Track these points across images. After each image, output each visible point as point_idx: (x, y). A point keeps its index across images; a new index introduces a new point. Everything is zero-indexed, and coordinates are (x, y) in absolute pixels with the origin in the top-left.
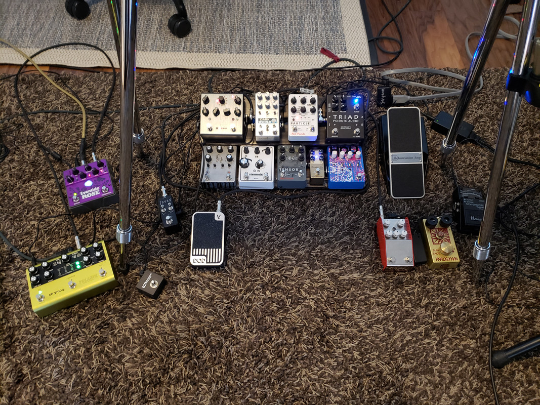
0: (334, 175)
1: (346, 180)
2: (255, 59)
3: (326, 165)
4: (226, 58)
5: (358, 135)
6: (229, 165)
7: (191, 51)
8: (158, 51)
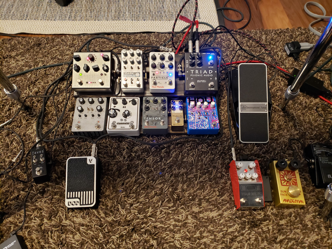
0: (192, 123)
1: (203, 128)
2: (127, 24)
3: (185, 113)
4: (103, 25)
5: (213, 87)
6: (99, 115)
7: (75, 19)
8: (48, 20)
